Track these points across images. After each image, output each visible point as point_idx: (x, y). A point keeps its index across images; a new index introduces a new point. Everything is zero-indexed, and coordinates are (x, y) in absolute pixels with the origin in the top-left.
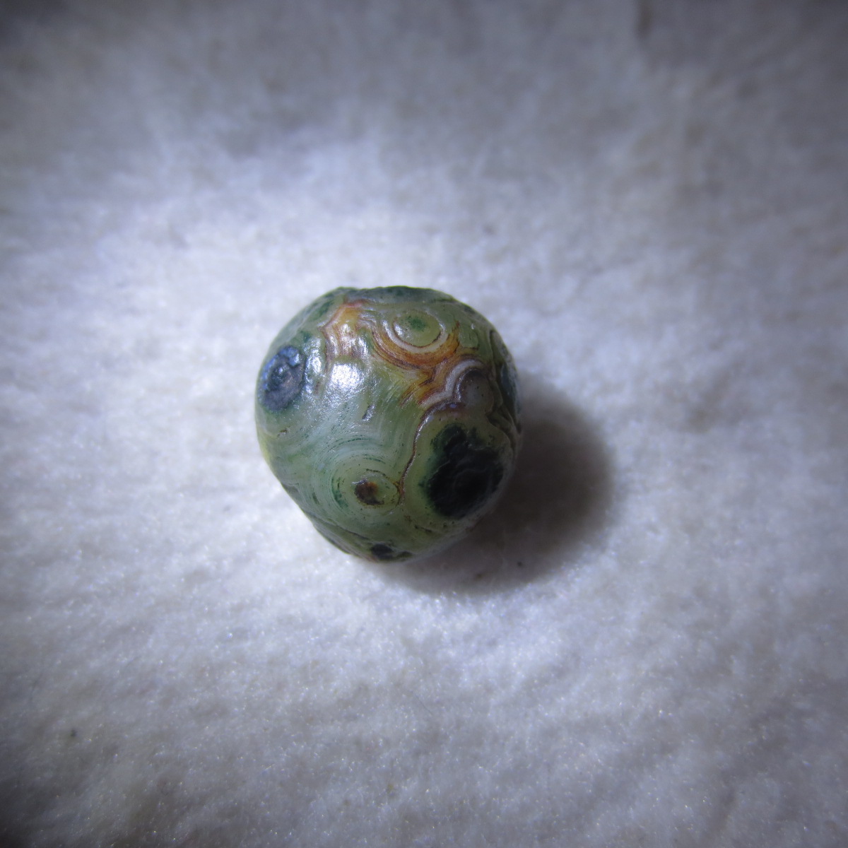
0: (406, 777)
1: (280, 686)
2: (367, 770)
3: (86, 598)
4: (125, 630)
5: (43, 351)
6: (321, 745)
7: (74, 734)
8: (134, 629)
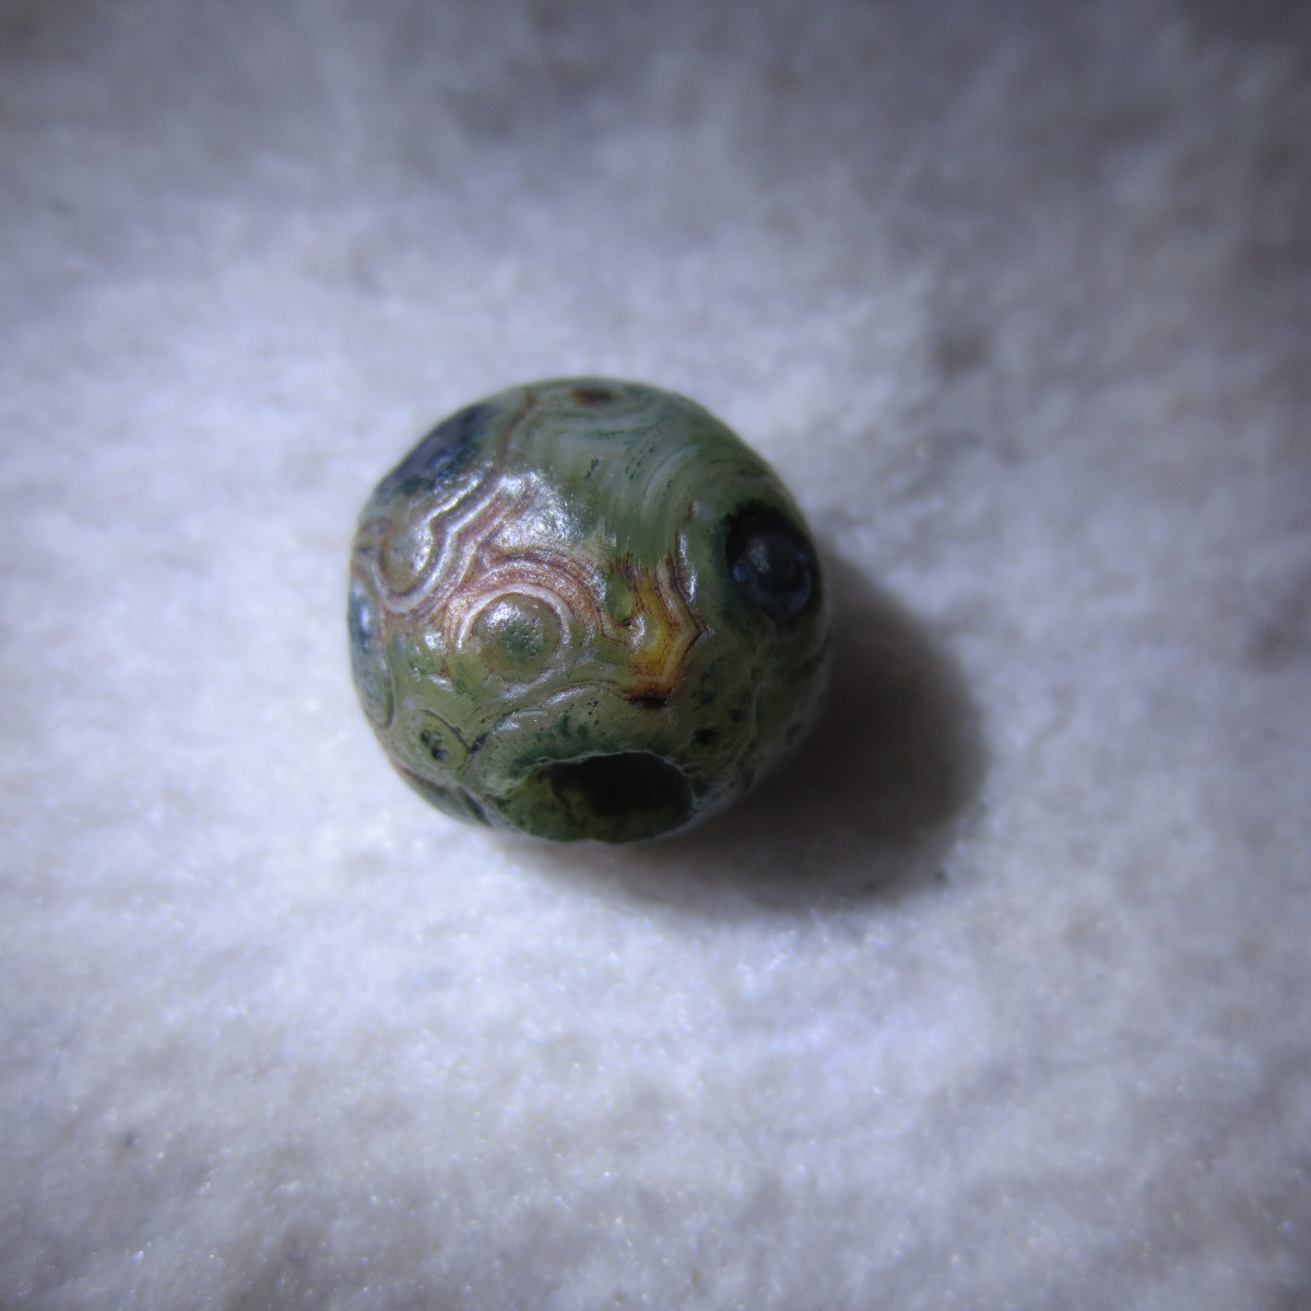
0: (724, 1263)
2: (657, 1241)
7: (129, 1142)
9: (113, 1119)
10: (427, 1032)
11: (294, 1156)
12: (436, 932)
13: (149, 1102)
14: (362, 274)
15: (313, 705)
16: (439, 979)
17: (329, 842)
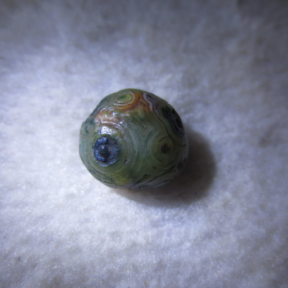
0: (152, 280)
1: (103, 241)
2: (137, 275)
3: (26, 204)
4: (42, 217)
5: (15, 111)
6: (119, 265)
7: (19, 259)
8: (45, 217)
9: (15, 254)
10: (84, 232)
11: (56, 260)
12: (86, 210)
13: (24, 250)
14: (67, 70)
15: (58, 162)
16: (87, 220)
17: (62, 192)
